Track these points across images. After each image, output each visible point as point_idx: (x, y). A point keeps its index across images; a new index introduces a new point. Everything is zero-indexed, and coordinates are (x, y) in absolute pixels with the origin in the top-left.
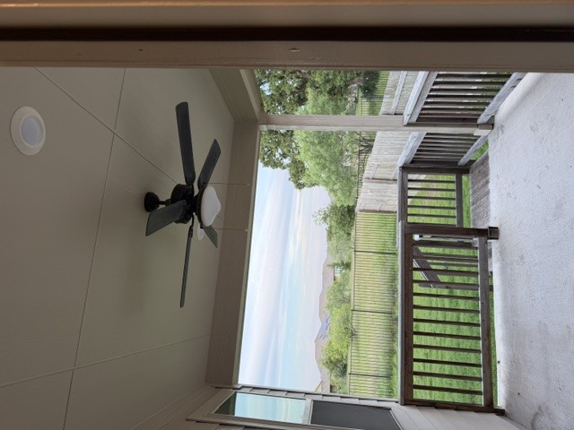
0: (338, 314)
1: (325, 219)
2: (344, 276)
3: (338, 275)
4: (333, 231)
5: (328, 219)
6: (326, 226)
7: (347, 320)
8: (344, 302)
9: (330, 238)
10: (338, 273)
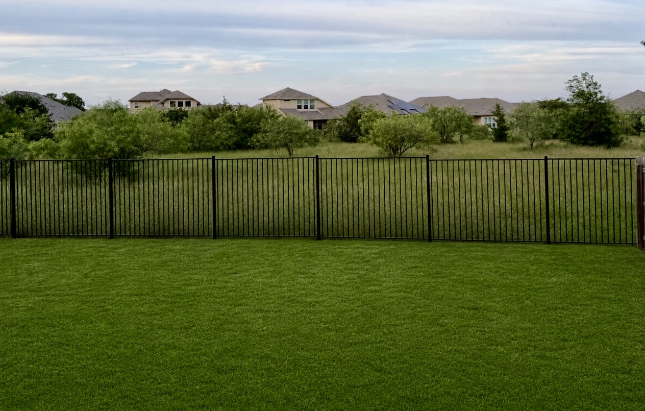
0: (425, 126)
1: (581, 94)
2: (484, 130)
3: (482, 122)
4: (560, 111)
5: (580, 101)
6: (566, 96)
7: (416, 139)
8: (442, 134)
9: (544, 105)
10: (487, 122)
